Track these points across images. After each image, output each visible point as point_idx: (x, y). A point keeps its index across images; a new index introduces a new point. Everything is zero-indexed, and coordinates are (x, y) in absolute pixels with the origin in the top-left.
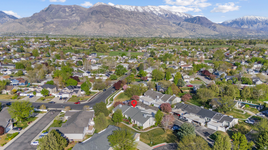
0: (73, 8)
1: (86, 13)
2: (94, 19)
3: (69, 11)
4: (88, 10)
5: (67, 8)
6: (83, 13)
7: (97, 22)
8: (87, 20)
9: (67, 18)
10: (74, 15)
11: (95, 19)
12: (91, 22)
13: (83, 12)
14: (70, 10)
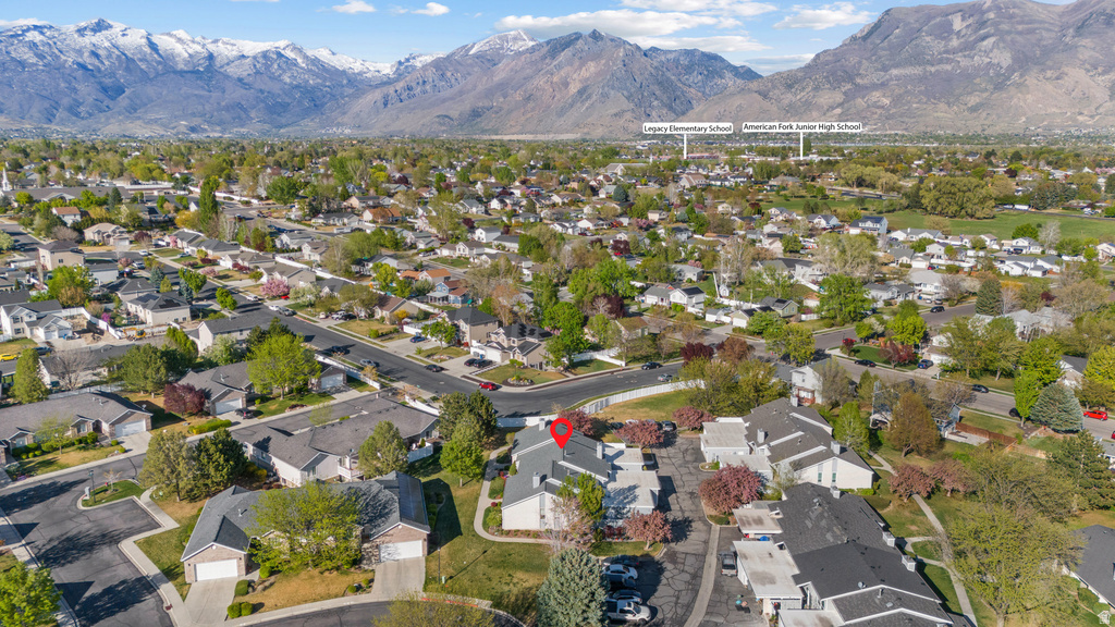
0: (989, 10)
1: (1048, 30)
2: (1085, 54)
3: (967, 27)
4: (1062, 15)
5: (960, 14)
6: (1032, 32)
7: (1100, 69)
8: (1049, 63)
9: (948, 61)
10: (985, 43)
11: (1092, 53)
12: (1065, 69)
13: (1036, 25)
14: (971, 21)
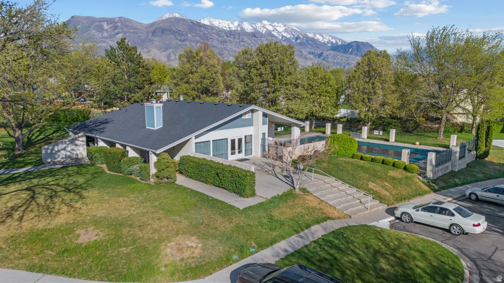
0: (118, 22)
1: (142, 33)
2: (157, 44)
3: (110, 28)
4: (146, 27)
5: (106, 22)
6: (136, 33)
7: (163, 50)
8: (144, 46)
9: (104, 42)
10: (118, 36)
11: (159, 43)
12: (151, 49)
13: (138, 31)
14: (111, 26)
